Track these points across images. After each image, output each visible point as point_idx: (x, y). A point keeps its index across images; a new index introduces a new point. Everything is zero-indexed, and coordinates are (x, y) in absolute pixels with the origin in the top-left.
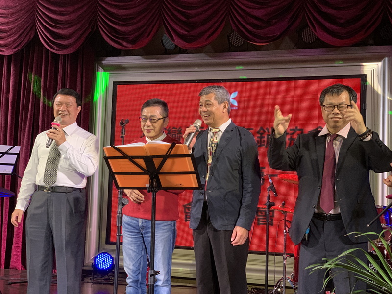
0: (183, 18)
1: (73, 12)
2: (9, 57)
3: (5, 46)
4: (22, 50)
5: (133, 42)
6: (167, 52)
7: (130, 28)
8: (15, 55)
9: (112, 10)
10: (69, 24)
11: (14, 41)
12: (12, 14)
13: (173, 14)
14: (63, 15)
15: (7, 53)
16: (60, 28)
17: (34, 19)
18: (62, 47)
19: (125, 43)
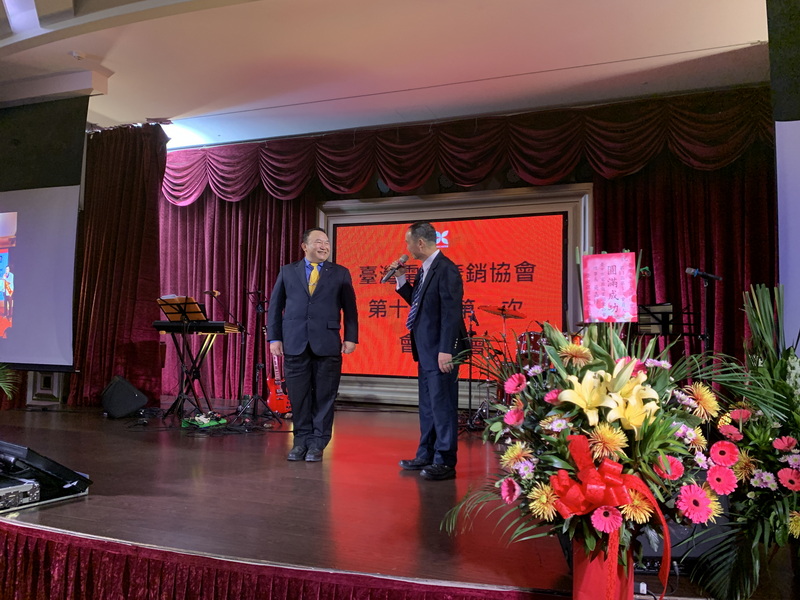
0: (395, 163)
1: (295, 159)
2: (237, 203)
3: (233, 193)
4: (248, 196)
5: (350, 187)
6: (382, 195)
7: (346, 174)
8: (242, 201)
9: (330, 157)
10: (290, 171)
11: (241, 188)
12: (238, 163)
13: (386, 160)
14: (285, 163)
15: (235, 199)
16: (282, 176)
17: (258, 167)
18: (286, 193)
19: (342, 188)
